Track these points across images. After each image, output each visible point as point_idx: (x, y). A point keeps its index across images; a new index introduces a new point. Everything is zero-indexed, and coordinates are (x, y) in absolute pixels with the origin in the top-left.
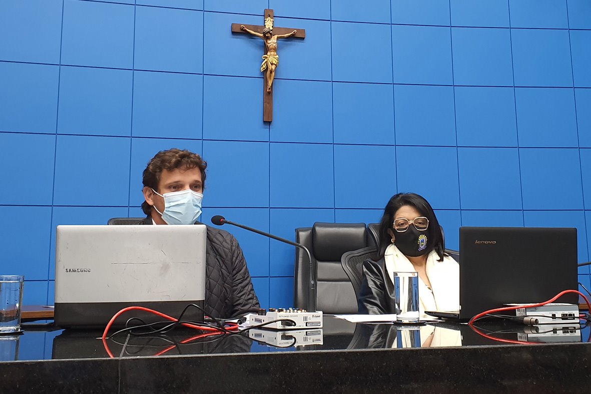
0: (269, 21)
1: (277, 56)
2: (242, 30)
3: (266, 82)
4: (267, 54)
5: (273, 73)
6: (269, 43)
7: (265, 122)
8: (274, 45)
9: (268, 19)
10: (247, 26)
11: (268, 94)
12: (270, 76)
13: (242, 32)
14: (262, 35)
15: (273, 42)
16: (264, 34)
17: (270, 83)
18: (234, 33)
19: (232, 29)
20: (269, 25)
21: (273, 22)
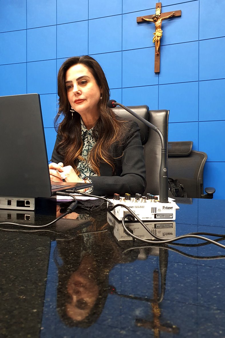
1: (162, 31)
2: (142, 19)
4: (155, 31)
5: (159, 42)
6: (156, 24)
7: (156, 73)
8: (159, 24)
9: (157, 9)
12: (157, 44)
14: (152, 20)
15: (159, 23)
17: (158, 48)
18: (139, 23)
19: (137, 20)
20: (158, 12)
21: (161, 10)
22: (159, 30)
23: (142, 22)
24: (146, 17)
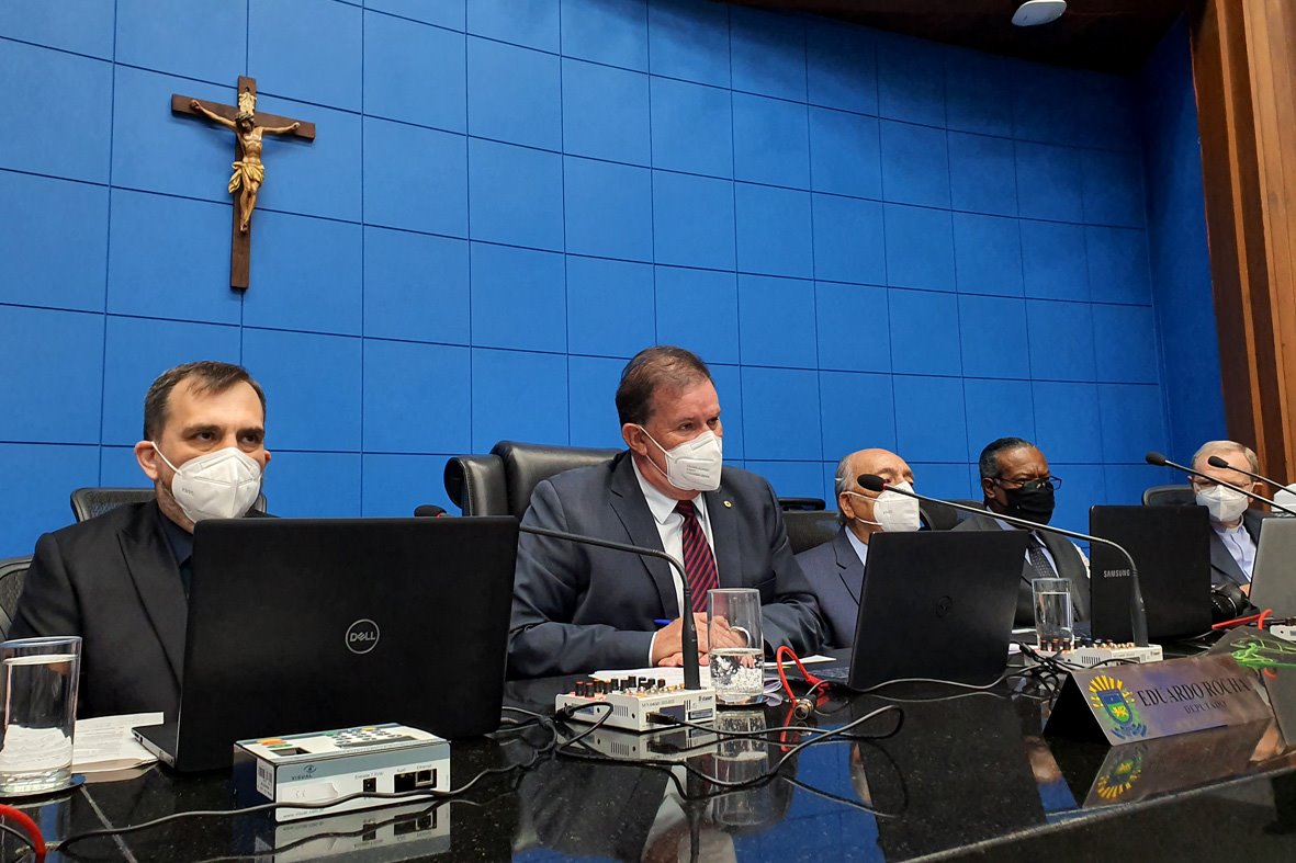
0: (248, 101)
1: (262, 167)
2: (193, 108)
3: (238, 212)
4: (241, 160)
5: (254, 197)
6: (246, 141)
7: (234, 289)
8: (258, 144)
9: (245, 95)
10: (203, 103)
11: (242, 237)
12: (247, 203)
14: (233, 123)
15: (254, 139)
16: (239, 122)
17: (246, 215)
18: (176, 113)
19: (172, 103)
20: (247, 105)
21: (255, 100)
22: (253, 159)
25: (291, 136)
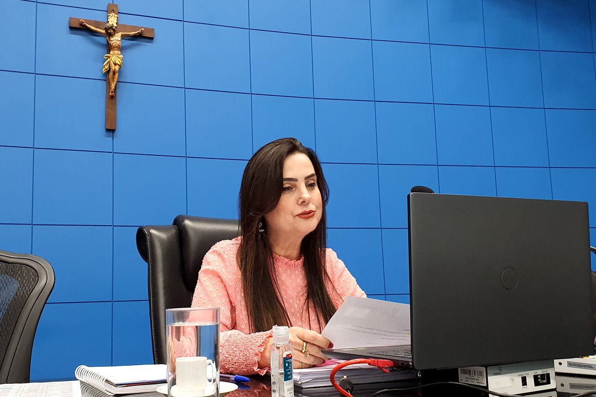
0: (113, 18)
1: (122, 56)
2: (81, 25)
3: (109, 84)
4: (109, 53)
6: (112, 41)
7: (108, 130)
8: (118, 43)
9: (111, 15)
10: (86, 21)
12: (113, 78)
13: (81, 27)
14: (104, 31)
15: (116, 39)
16: (106, 29)
17: (113, 86)
18: (73, 29)
19: (70, 23)
20: (113, 20)
21: (117, 17)
22: (116, 52)
23: (80, 28)
24: (90, 22)
25: (139, 37)
